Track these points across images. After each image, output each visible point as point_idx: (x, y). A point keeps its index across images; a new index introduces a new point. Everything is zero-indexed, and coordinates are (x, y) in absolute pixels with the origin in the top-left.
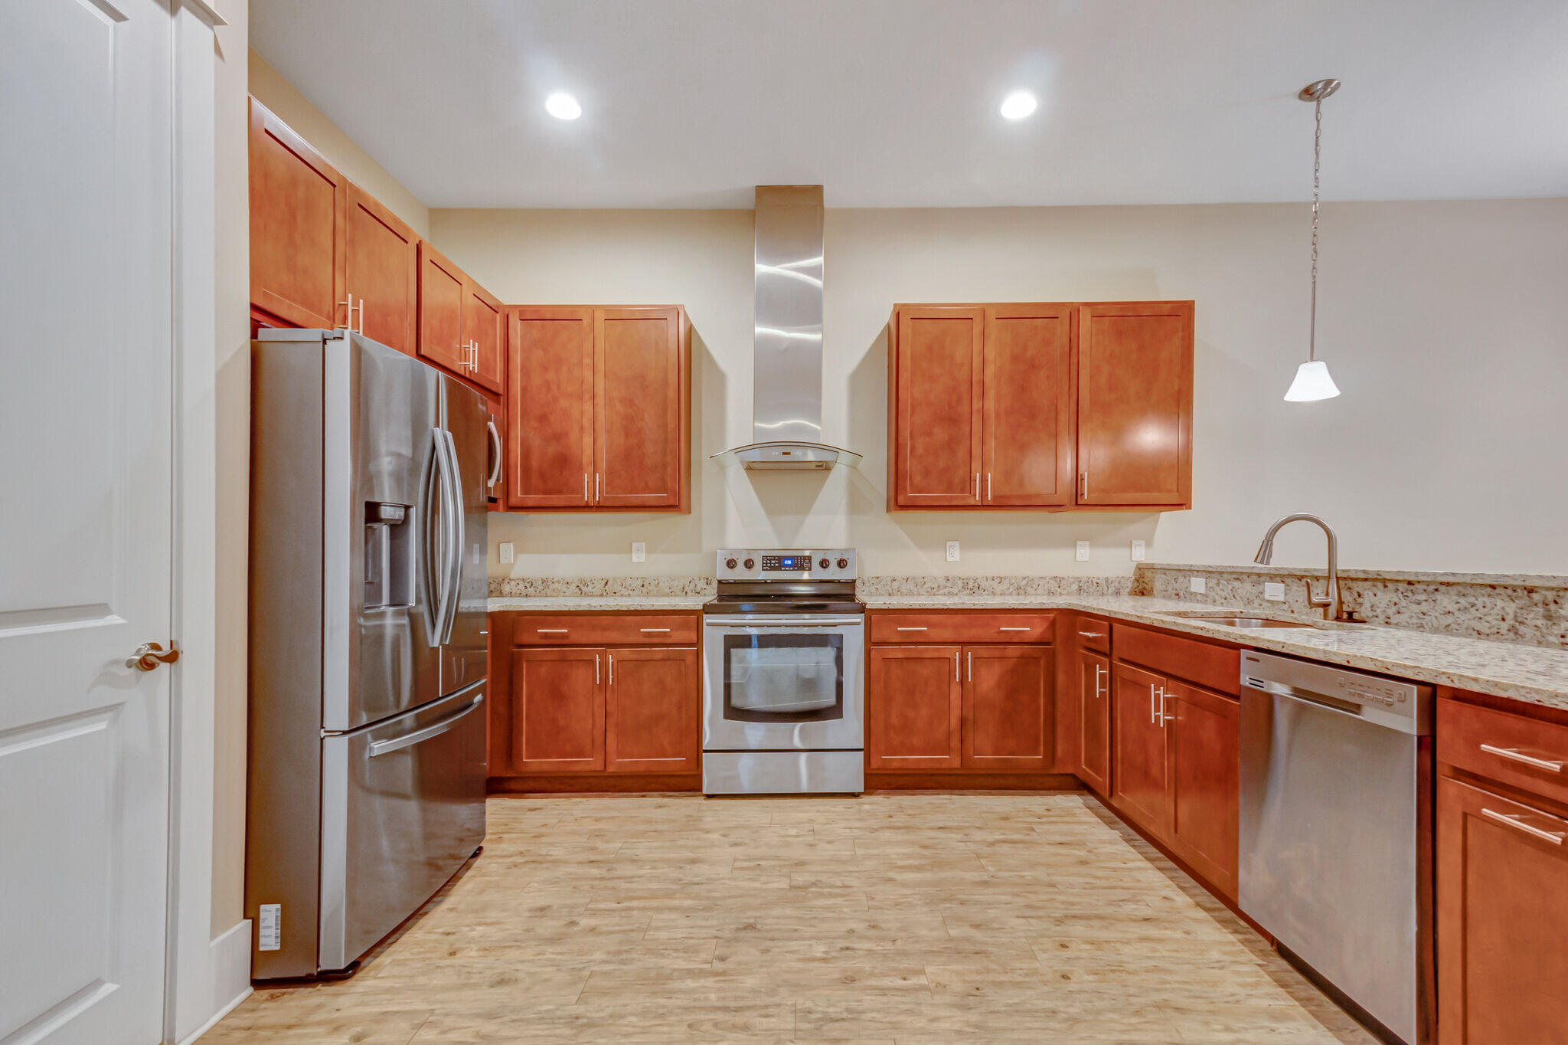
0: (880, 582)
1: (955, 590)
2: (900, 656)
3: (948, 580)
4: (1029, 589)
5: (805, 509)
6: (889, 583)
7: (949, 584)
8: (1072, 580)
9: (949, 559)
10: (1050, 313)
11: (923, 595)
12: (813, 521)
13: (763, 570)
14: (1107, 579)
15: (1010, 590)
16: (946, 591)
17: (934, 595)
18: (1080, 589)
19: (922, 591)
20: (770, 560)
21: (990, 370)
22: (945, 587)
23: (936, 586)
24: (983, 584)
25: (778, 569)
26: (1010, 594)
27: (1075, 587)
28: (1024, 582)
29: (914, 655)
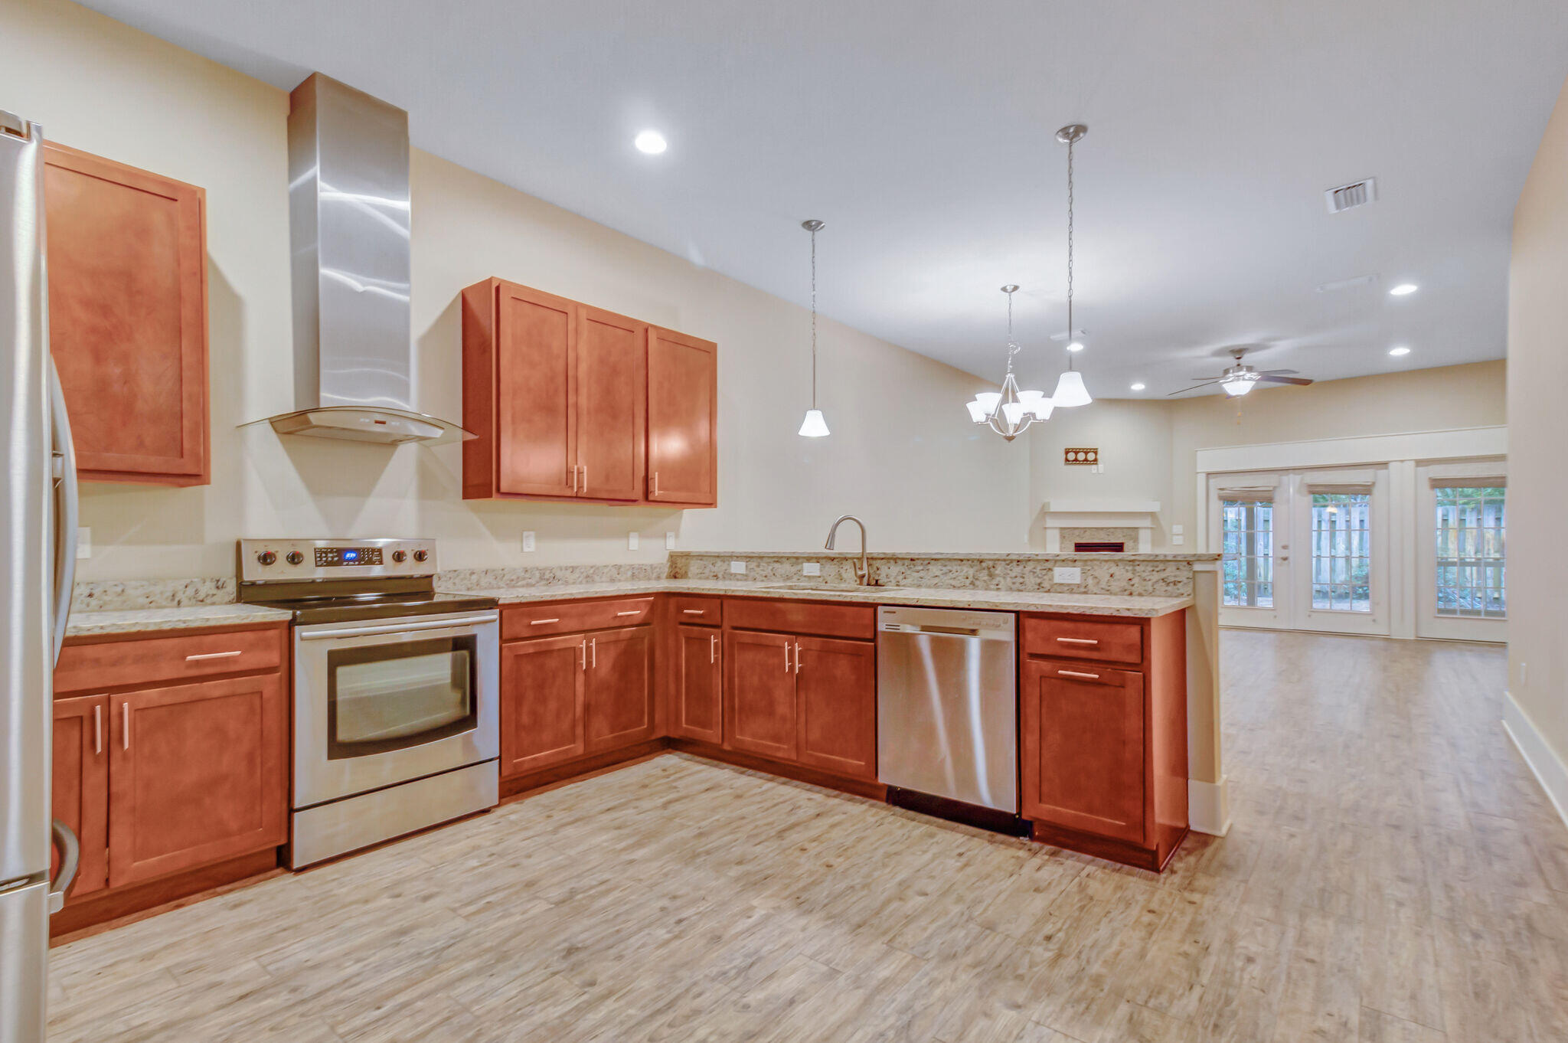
0: (458, 576)
1: (533, 581)
2: (531, 650)
3: (527, 571)
4: (597, 578)
5: (365, 490)
6: (468, 576)
7: (527, 576)
8: (628, 567)
9: (526, 549)
10: (629, 326)
11: (503, 588)
12: (374, 505)
13: (317, 566)
14: (651, 566)
15: (580, 579)
16: (524, 582)
17: (514, 587)
18: (633, 575)
19: (501, 584)
20: (326, 553)
21: (583, 367)
22: (524, 579)
23: (514, 577)
24: (559, 574)
25: (339, 563)
26: (581, 583)
27: (630, 573)
28: (591, 571)
29: (544, 648)
